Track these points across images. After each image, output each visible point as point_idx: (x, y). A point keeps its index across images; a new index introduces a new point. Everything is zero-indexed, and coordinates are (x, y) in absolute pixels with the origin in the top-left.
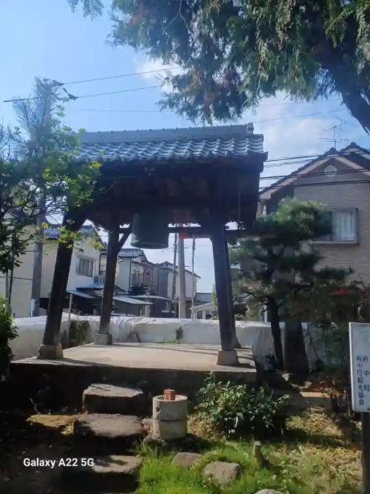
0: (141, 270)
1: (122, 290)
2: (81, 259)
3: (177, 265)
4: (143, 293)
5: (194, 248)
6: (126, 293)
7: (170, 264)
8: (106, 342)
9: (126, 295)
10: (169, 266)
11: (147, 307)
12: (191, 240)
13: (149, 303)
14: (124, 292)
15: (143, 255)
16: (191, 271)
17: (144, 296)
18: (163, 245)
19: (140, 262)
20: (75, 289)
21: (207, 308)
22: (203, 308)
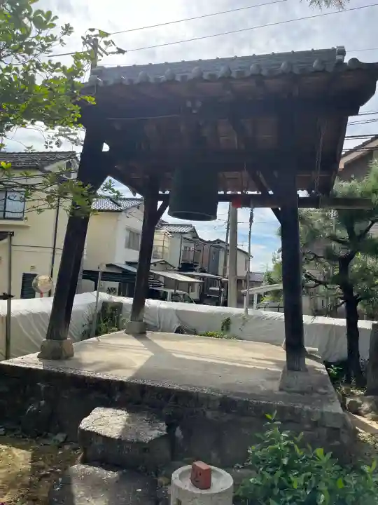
0: (192, 247)
1: (171, 266)
2: (131, 232)
3: (229, 242)
4: (192, 270)
5: (251, 220)
6: (176, 269)
7: (223, 242)
8: (138, 332)
9: (175, 271)
10: (221, 245)
11: (196, 285)
12: (249, 209)
13: (198, 281)
14: (174, 267)
15: (194, 231)
16: (247, 251)
17: (194, 273)
18: (212, 216)
19: (191, 238)
20: (124, 263)
21: (259, 291)
22: (255, 291)
